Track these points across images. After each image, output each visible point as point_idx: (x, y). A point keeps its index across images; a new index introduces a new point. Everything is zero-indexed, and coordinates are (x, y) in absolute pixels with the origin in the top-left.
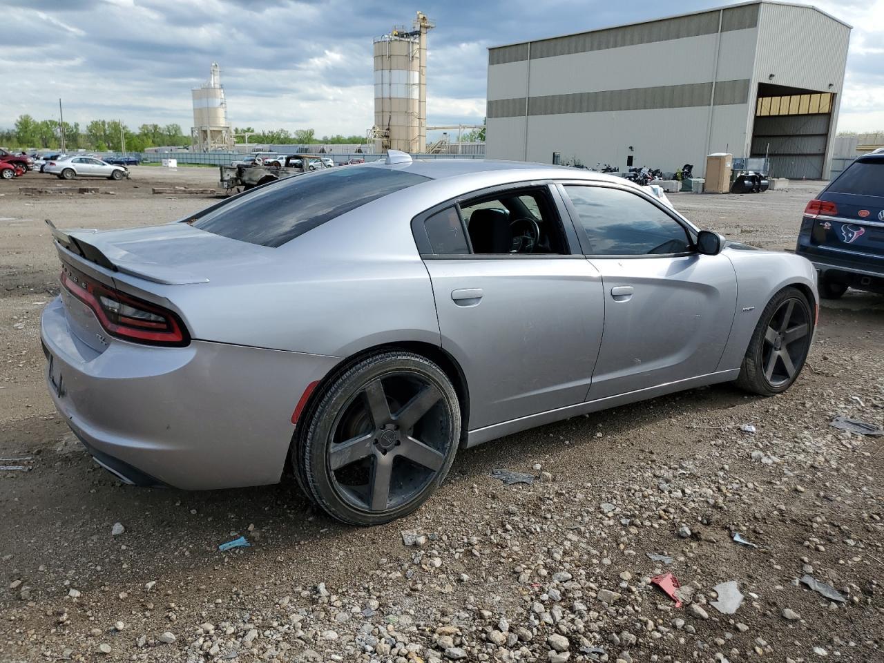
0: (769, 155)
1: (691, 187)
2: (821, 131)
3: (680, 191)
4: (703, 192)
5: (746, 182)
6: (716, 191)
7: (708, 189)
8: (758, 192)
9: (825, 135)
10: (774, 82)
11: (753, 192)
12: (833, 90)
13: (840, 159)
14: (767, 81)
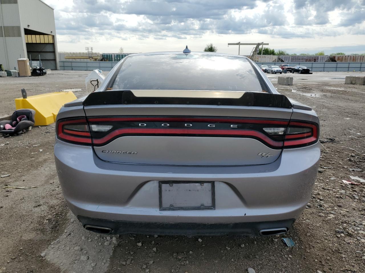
0: (41, 60)
1: (11, 74)
2: (52, 50)
3: (7, 76)
4: (19, 76)
5: (37, 71)
6: (25, 76)
7: (21, 75)
8: (43, 75)
9: (54, 52)
10: (30, 28)
11: (41, 75)
12: (53, 34)
13: (61, 62)
14: (27, 28)
